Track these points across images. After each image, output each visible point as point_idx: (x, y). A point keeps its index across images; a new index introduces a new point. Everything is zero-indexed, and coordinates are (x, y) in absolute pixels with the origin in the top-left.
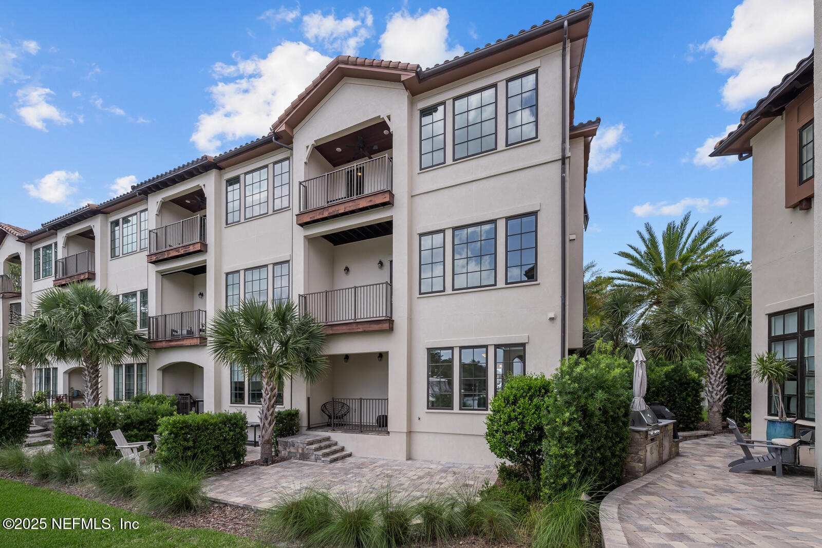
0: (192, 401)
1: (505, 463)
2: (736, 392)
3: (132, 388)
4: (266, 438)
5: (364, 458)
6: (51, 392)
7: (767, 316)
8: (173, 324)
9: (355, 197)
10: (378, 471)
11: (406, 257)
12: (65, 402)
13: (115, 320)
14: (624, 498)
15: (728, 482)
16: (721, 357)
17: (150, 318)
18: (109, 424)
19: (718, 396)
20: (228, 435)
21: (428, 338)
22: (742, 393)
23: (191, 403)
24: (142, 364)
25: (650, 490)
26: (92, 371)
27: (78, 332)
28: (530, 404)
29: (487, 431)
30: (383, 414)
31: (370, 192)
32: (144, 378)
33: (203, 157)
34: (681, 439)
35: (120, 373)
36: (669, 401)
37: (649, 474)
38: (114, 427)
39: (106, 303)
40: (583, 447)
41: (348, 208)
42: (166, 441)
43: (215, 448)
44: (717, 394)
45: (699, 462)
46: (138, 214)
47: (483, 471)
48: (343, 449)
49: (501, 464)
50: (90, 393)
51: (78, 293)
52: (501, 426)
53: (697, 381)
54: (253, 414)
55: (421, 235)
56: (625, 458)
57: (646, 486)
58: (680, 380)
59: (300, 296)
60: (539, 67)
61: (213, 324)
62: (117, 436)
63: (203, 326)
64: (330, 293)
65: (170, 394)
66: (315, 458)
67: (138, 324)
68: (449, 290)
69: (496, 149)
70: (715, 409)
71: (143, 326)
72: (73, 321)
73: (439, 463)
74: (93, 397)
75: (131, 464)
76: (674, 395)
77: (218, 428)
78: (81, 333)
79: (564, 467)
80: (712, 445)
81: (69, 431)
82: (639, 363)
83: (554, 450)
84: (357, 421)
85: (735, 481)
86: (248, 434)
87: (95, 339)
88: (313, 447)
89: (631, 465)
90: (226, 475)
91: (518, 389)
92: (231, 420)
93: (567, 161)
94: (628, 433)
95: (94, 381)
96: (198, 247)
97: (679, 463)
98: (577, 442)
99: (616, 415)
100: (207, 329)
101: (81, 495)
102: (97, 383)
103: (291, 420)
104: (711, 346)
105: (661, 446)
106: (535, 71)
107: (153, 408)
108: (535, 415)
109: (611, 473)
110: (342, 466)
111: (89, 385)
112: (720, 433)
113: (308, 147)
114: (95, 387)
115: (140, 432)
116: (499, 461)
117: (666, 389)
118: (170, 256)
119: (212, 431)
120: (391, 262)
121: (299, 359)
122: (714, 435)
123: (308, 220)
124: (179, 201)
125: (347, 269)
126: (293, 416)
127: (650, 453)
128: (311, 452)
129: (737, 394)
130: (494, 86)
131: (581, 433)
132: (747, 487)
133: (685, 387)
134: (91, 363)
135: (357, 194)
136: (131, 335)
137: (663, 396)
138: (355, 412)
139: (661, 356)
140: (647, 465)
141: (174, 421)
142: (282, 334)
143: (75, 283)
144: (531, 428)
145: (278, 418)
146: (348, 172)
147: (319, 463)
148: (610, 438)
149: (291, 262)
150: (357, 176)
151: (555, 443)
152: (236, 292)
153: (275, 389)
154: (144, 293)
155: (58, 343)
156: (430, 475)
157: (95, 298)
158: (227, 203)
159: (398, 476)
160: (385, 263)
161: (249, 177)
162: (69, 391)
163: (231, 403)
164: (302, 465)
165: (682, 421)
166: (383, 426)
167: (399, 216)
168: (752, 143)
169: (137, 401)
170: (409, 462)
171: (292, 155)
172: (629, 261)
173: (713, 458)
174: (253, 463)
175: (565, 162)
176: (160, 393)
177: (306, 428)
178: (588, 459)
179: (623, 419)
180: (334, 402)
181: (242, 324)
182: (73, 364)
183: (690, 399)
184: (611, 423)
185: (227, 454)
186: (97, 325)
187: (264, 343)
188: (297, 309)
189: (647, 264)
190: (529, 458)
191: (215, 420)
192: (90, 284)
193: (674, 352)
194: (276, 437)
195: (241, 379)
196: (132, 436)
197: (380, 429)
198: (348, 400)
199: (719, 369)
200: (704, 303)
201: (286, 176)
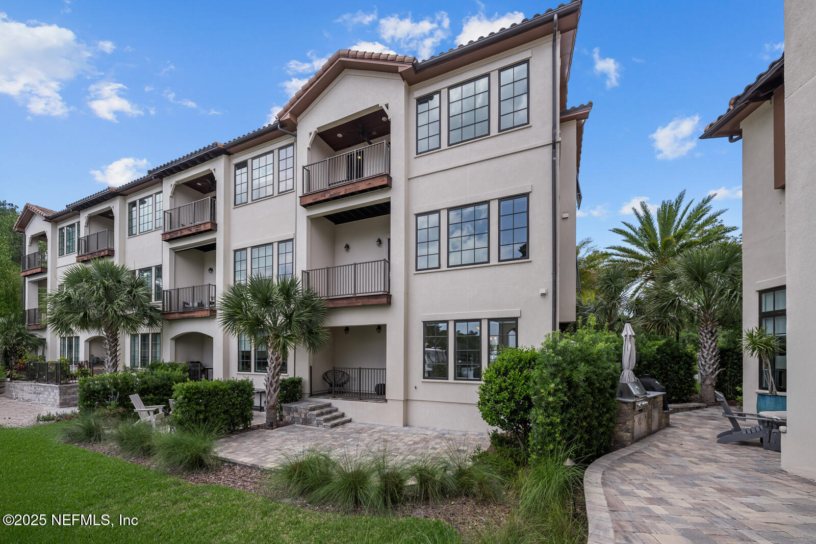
0: (202, 369)
1: (497, 430)
2: (729, 366)
3: (147, 355)
4: (272, 403)
5: (363, 424)
6: (74, 359)
7: (758, 293)
8: (185, 297)
9: (355, 180)
10: (376, 436)
11: (403, 236)
12: (86, 368)
13: (133, 294)
14: (609, 465)
15: (714, 453)
16: (713, 331)
17: (164, 291)
18: (128, 389)
19: (711, 370)
20: (237, 400)
21: (425, 311)
22: (735, 367)
23: (201, 370)
24: (157, 334)
25: (635, 458)
26: (111, 340)
27: (99, 305)
28: (520, 375)
29: (479, 400)
30: (381, 383)
31: (369, 175)
32: (158, 347)
33: (213, 144)
34: (671, 411)
35: (136, 342)
36: (661, 374)
37: (637, 443)
38: (132, 392)
39: (125, 278)
40: (568, 416)
41: (349, 191)
42: (180, 405)
43: (225, 412)
44: (709, 368)
45: (688, 433)
46: (154, 195)
47: (477, 437)
48: (343, 415)
49: (493, 432)
50: (109, 360)
51: (99, 268)
52: (492, 396)
53: (690, 355)
54: (259, 381)
55: (418, 215)
56: (613, 428)
57: (632, 454)
58: (672, 353)
59: (303, 272)
60: (531, 57)
61: (222, 298)
62: (135, 399)
63: (212, 299)
64: (331, 269)
65: (182, 361)
66: (317, 423)
67: (153, 297)
68: (444, 267)
69: (489, 134)
70: (708, 382)
71: (157, 298)
72: (95, 294)
73: (434, 430)
74: (112, 363)
75: (148, 425)
76: (666, 368)
77: (228, 393)
78: (102, 306)
79: (550, 434)
80: (704, 417)
81: (92, 394)
82: (628, 337)
83: (541, 419)
84: (356, 389)
85: (721, 451)
86: (254, 400)
87: (115, 311)
88: (315, 412)
89: (619, 435)
90: (234, 437)
91: (509, 361)
92: (239, 387)
93: (558, 145)
94: (615, 403)
95: (114, 349)
96: (208, 227)
97: (668, 433)
98: (563, 411)
99: (602, 387)
100: (216, 302)
101: (104, 453)
102: (116, 351)
103: (295, 387)
104: (703, 320)
105: (650, 417)
106: (527, 61)
107: (167, 375)
108: (525, 386)
109: (599, 441)
110: (343, 431)
111: (109, 352)
112: (713, 405)
113: (310, 134)
114: (114, 355)
115: (155, 396)
116: (491, 429)
117: (658, 363)
118: (183, 234)
119: (222, 397)
120: (389, 240)
121: (303, 331)
122: (706, 408)
123: (311, 201)
124: (191, 184)
125: (347, 247)
126: (296, 383)
127: (638, 424)
128: (313, 417)
129: (731, 367)
130: (487, 75)
131: (567, 403)
132: (732, 457)
133: (677, 361)
134: (111, 333)
135: (357, 178)
136: (147, 307)
137: (654, 368)
138: (355, 380)
139: (652, 330)
140: (635, 434)
141: (187, 387)
142: (286, 307)
143: (97, 259)
144: (521, 398)
145: (282, 386)
146: (348, 156)
147: (321, 428)
148: (597, 408)
149: (294, 240)
150: (357, 159)
151: (541, 412)
152: (244, 268)
153: (280, 358)
154: (159, 269)
155: (82, 314)
156: (426, 440)
157: (114, 273)
158: (235, 186)
159: (395, 441)
160: (383, 241)
161: (256, 161)
162: (90, 358)
163: (239, 371)
164: (304, 430)
165: (674, 393)
166: (381, 394)
167: (397, 198)
168: (742, 126)
169: (153, 367)
170: (406, 428)
171: (296, 141)
172: (624, 238)
173: (702, 429)
174: (259, 427)
175: (555, 146)
176: (173, 360)
177: (308, 395)
178: (574, 427)
179: (610, 391)
180: (334, 371)
181: (250, 298)
182: (94, 333)
183: (682, 372)
184: (597, 394)
185: (236, 418)
186: (117, 298)
187: (270, 315)
188: (300, 285)
189: (642, 240)
190: (520, 426)
191: (224, 387)
192: (110, 260)
193: (666, 326)
194: (280, 402)
195: (248, 349)
196: (148, 400)
197: (378, 397)
198: (348, 369)
199: (712, 344)
200: (696, 279)
201: (290, 161)
